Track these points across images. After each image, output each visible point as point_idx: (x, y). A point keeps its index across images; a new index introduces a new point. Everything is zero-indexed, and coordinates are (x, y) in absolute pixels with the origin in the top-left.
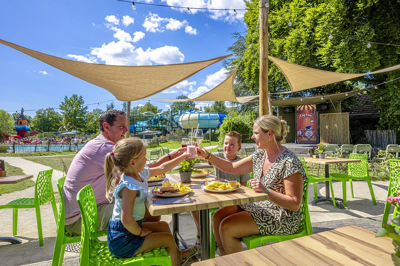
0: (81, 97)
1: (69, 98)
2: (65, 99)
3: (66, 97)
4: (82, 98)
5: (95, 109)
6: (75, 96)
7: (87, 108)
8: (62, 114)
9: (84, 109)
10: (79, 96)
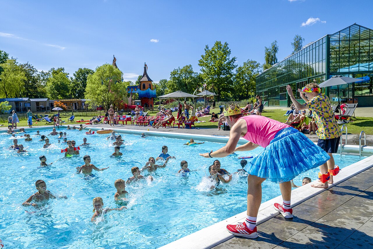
0: (226, 44)
1: (210, 48)
2: (206, 50)
3: (207, 47)
4: (228, 46)
5: (246, 61)
6: (218, 44)
7: (235, 61)
8: (202, 73)
9: (231, 62)
10: (223, 43)
